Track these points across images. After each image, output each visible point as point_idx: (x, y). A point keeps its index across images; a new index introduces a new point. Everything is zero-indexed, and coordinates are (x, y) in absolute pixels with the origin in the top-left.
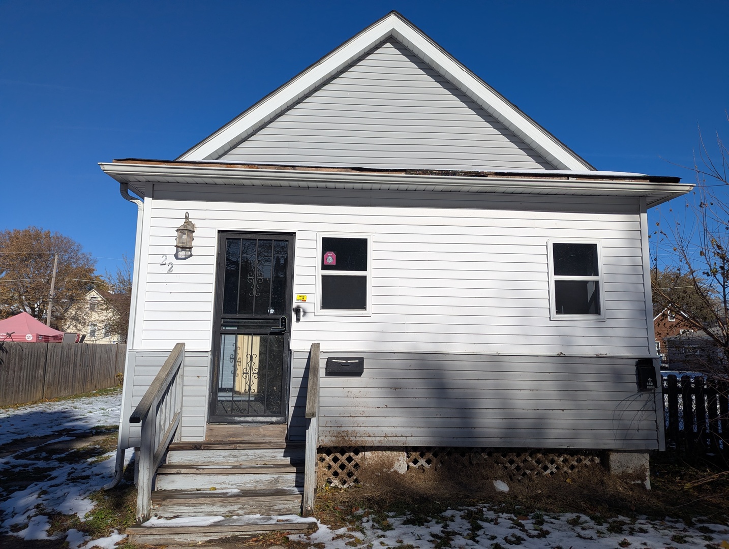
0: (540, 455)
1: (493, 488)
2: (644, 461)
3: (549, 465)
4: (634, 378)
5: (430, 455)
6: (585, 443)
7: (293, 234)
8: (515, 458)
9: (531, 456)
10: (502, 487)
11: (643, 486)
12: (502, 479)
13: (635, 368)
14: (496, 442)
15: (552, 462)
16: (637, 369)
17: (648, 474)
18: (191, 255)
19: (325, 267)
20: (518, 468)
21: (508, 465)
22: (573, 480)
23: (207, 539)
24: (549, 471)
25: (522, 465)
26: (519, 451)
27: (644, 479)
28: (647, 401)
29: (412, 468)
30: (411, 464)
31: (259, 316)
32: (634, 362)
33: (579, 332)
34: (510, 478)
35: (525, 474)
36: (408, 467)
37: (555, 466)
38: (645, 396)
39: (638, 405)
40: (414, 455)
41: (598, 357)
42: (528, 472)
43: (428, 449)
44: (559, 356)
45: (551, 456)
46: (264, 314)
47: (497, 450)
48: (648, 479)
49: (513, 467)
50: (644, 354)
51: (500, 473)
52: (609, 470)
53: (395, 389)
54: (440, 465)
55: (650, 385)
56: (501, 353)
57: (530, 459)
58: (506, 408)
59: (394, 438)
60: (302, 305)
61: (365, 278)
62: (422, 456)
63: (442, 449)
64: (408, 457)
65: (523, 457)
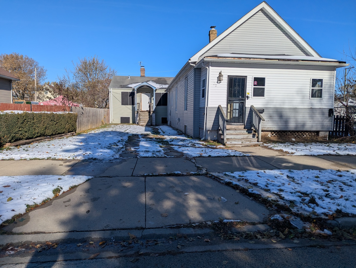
0: (303, 133)
1: (292, 140)
2: (327, 134)
3: (304, 135)
4: (328, 114)
5: (276, 133)
6: (314, 129)
7: (246, 76)
8: (297, 133)
9: (300, 133)
10: (294, 140)
11: (326, 139)
12: (293, 138)
13: (328, 111)
14: (293, 129)
15: (305, 134)
16: (329, 111)
17: (328, 137)
18: (221, 82)
19: (254, 85)
20: (297, 136)
21: (295, 135)
22: (310, 138)
23: (242, 146)
24: (304, 136)
25: (298, 135)
26: (298, 132)
27: (326, 138)
28: (330, 119)
29: (272, 136)
30: (272, 135)
31: (237, 98)
32: (328, 110)
33: (315, 102)
34: (295, 138)
35: (298, 137)
36: (271, 136)
37: (306, 135)
38: (330, 118)
39: (327, 120)
40: (273, 133)
41: (320, 108)
42: (299, 137)
43: (276, 131)
44: (311, 108)
45: (305, 133)
46: (238, 98)
47: (293, 131)
48: (328, 138)
49: (296, 135)
50: (331, 108)
51: (293, 137)
52: (319, 136)
53: (271, 117)
54: (278, 135)
55: (332, 115)
56: (297, 107)
57: (300, 134)
58: (296, 121)
59: (270, 128)
60: (249, 95)
61: (264, 88)
62: (274, 133)
63: (280, 131)
64: (271, 133)
65: (299, 133)
